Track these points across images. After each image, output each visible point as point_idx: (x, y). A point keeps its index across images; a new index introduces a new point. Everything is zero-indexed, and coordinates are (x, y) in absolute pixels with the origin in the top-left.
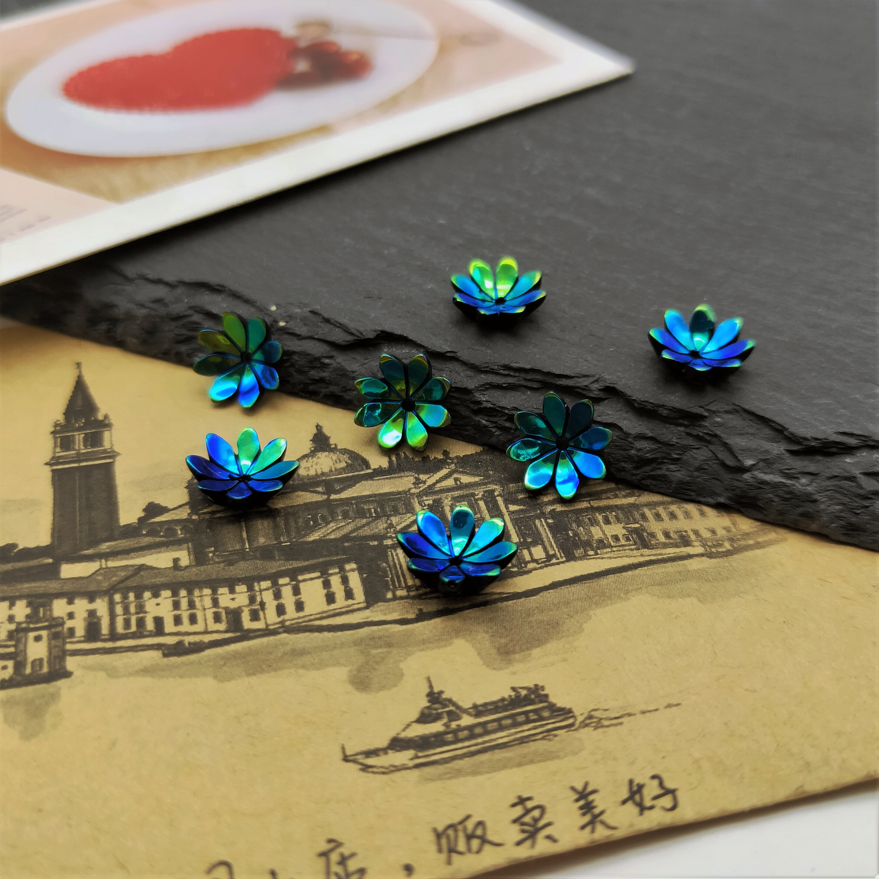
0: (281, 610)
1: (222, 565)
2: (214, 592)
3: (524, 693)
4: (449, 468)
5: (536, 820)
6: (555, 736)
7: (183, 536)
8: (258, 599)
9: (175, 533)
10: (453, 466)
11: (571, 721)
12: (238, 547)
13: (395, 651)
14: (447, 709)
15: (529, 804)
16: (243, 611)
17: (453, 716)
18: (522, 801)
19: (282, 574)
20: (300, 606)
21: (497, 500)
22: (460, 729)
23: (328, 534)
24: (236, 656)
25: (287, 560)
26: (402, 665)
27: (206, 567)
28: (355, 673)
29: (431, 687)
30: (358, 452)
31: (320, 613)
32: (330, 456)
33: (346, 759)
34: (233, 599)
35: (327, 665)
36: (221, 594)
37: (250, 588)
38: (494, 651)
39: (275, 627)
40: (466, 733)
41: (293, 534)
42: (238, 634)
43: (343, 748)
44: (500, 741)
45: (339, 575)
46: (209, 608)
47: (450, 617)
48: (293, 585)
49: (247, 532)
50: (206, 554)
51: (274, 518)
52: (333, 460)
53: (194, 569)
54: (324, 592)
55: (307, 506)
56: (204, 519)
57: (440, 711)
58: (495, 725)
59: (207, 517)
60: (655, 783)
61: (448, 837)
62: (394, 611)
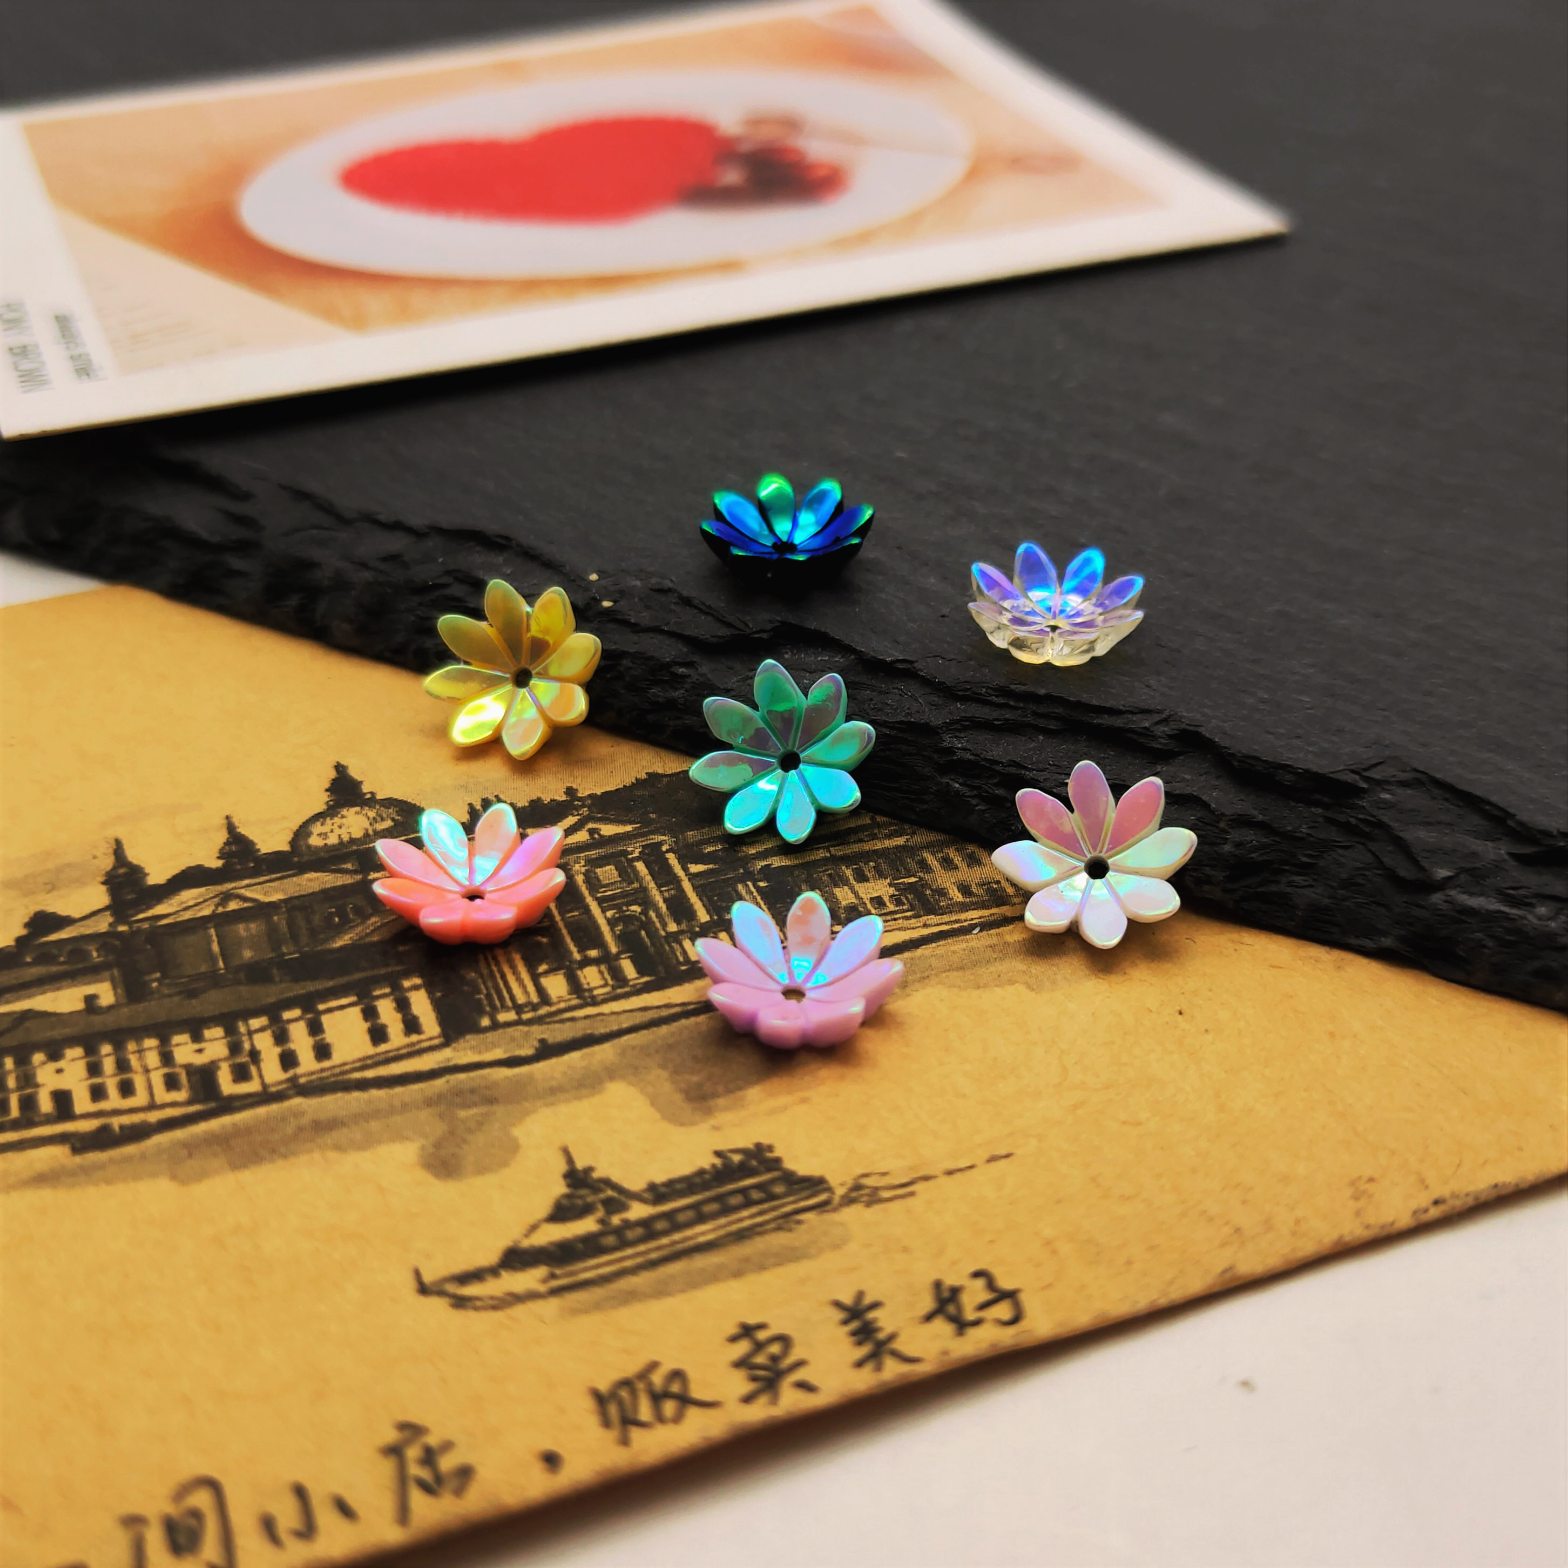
0: (288, 1060)
1: (176, 999)
2: (164, 1041)
3: (737, 1158)
4: (577, 815)
5: (775, 1359)
6: (799, 1222)
7: (101, 959)
8: (247, 1046)
9: (85, 955)
10: (585, 811)
11: (823, 1197)
12: (203, 969)
13: (499, 1110)
14: (602, 1196)
15: (762, 1335)
16: (218, 1068)
17: (613, 1206)
18: (747, 1331)
19: (289, 1004)
20: (323, 1051)
21: (667, 859)
22: (627, 1224)
23: (367, 935)
24: (210, 1140)
25: (296, 980)
26: (517, 1132)
27: (146, 1004)
28: (431, 1150)
29: (570, 1161)
30: (413, 802)
31: (360, 1060)
32: (364, 812)
33: (424, 1289)
34: (200, 1051)
35: (379, 1142)
36: (178, 1045)
37: (230, 1031)
38: (678, 1098)
39: (280, 1087)
40: (639, 1231)
41: (304, 939)
42: (213, 1105)
43: (417, 1274)
44: (702, 1239)
45: (392, 997)
46: (157, 1069)
47: (597, 1048)
48: (308, 1019)
49: (219, 943)
50: (146, 984)
51: (268, 917)
52: (369, 818)
53: (125, 1010)
54: (366, 1025)
55: (327, 895)
56: (139, 930)
57: (590, 1199)
58: (690, 1214)
59: (146, 926)
60: (980, 1283)
61: (620, 1403)
62: (494, 1045)
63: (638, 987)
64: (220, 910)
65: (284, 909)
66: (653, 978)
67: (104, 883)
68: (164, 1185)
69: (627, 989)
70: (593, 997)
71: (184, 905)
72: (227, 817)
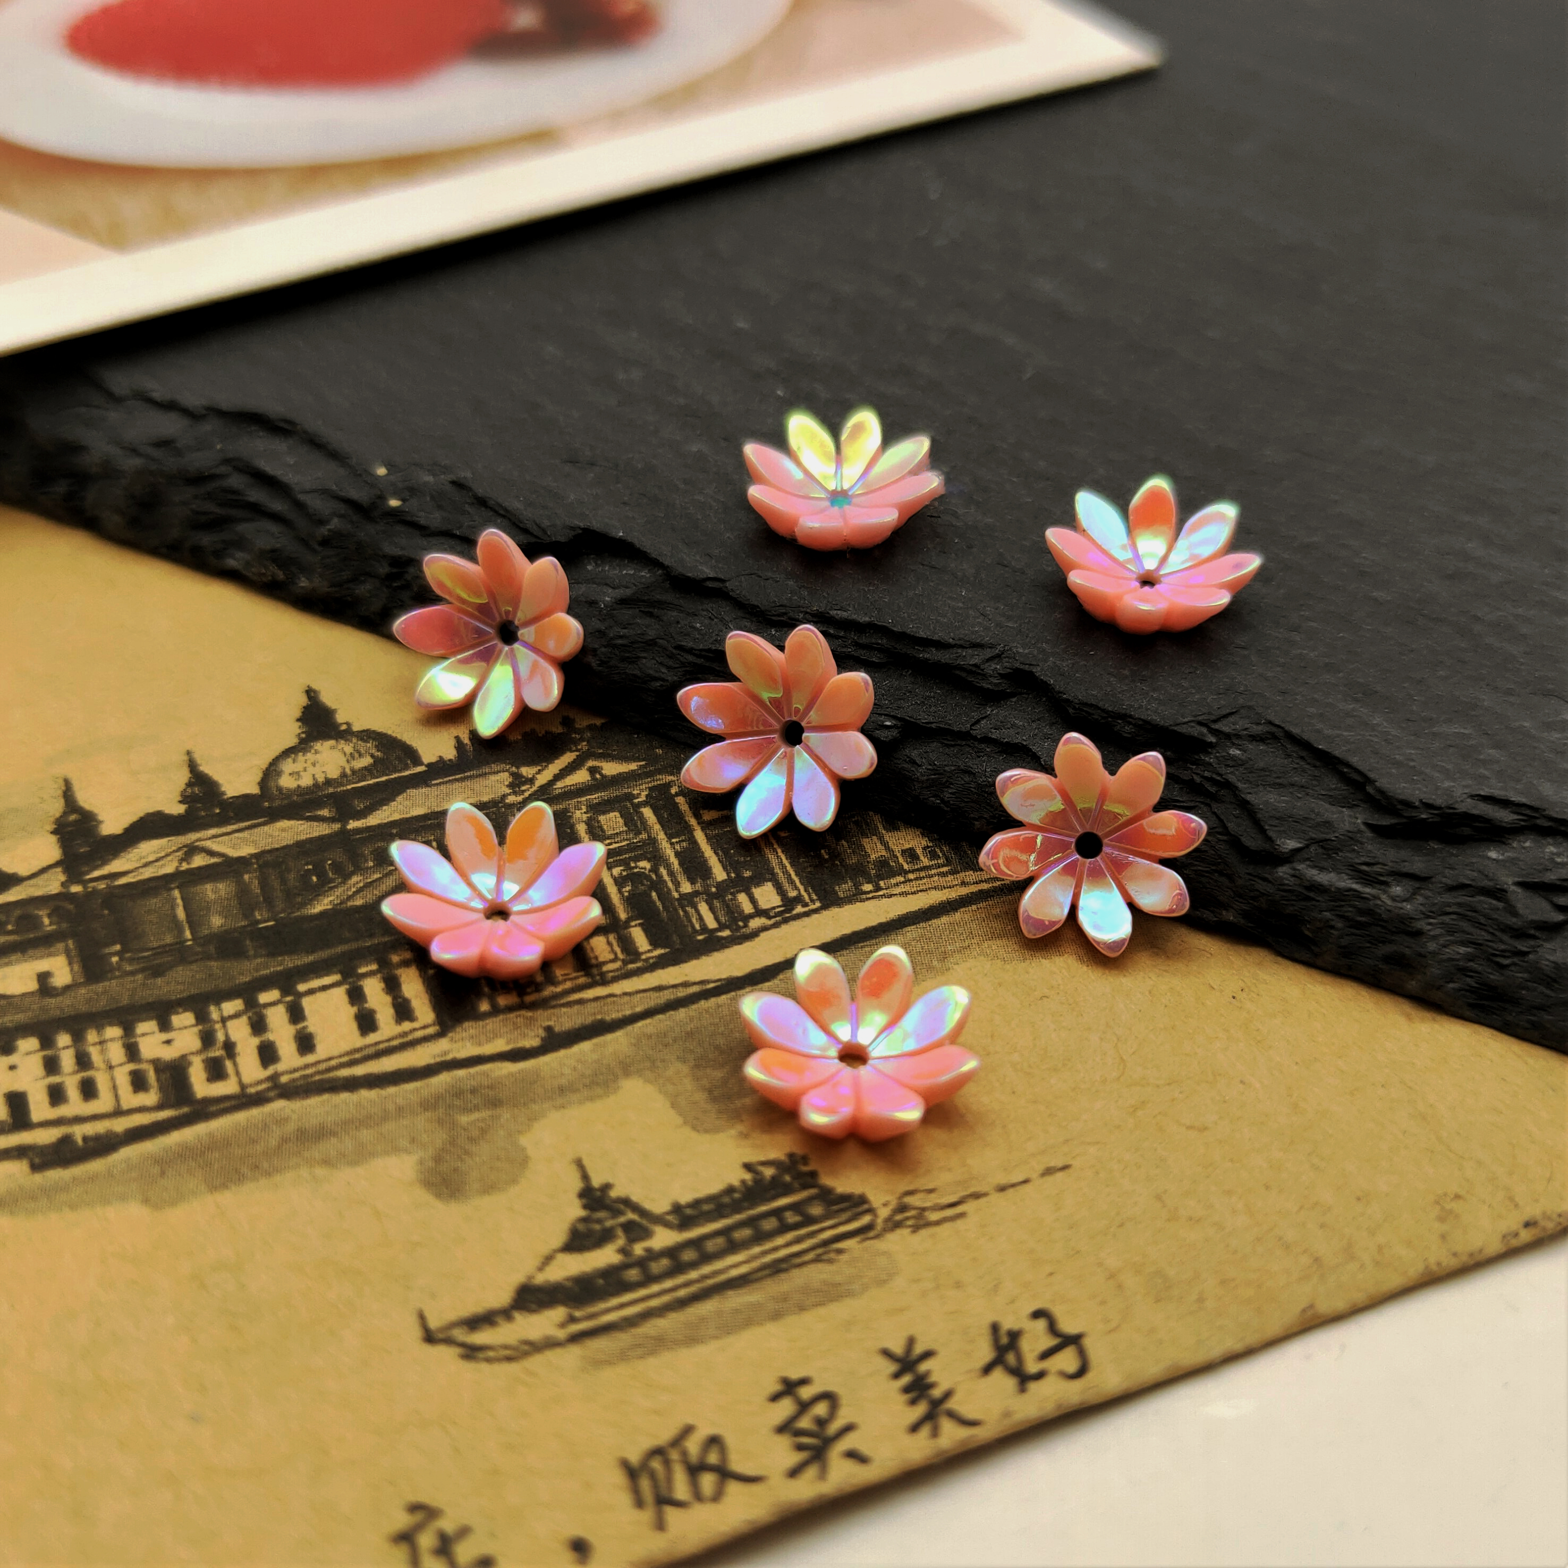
0: (268, 1054)
1: (140, 977)
2: (129, 1030)
3: (769, 1172)
4: (576, 750)
5: (821, 1422)
6: (840, 1251)
7: (54, 927)
8: (220, 1037)
9: (35, 922)
10: (584, 745)
11: (866, 1219)
12: (169, 939)
13: (505, 1114)
14: (622, 1219)
15: (806, 1393)
16: (190, 1064)
17: (635, 1232)
18: (789, 1387)
19: (265, 984)
20: (305, 1043)
21: (676, 805)
22: (652, 1255)
23: (350, 898)
24: (185, 1153)
25: (272, 954)
26: (524, 1141)
27: (107, 983)
28: (431, 1164)
29: (585, 1177)
30: (394, 735)
31: (347, 1054)
32: (340, 747)
33: (430, 1337)
34: (168, 1042)
35: (373, 1155)
36: (143, 1035)
37: (202, 1017)
38: (701, 1097)
39: (260, 1087)
40: (665, 1262)
41: (279, 905)
42: (185, 1110)
43: (422, 1317)
44: (734, 1273)
45: (379, 976)
46: (121, 1065)
47: (609, 1037)
48: (288, 1002)
49: (185, 908)
50: (106, 958)
51: (238, 875)
52: (345, 754)
53: (83, 991)
54: (353, 1010)
55: (302, 848)
56: (95, 891)
57: (609, 1223)
58: (720, 1241)
59: (102, 886)
60: (1041, 1324)
61: (653, 1476)
62: (496, 1035)
63: (651, 961)
64: (185, 866)
65: (255, 866)
66: (667, 950)
67: (54, 832)
68: (135, 1210)
69: (639, 964)
70: (602, 975)
71: (144, 861)
72: (188, 753)
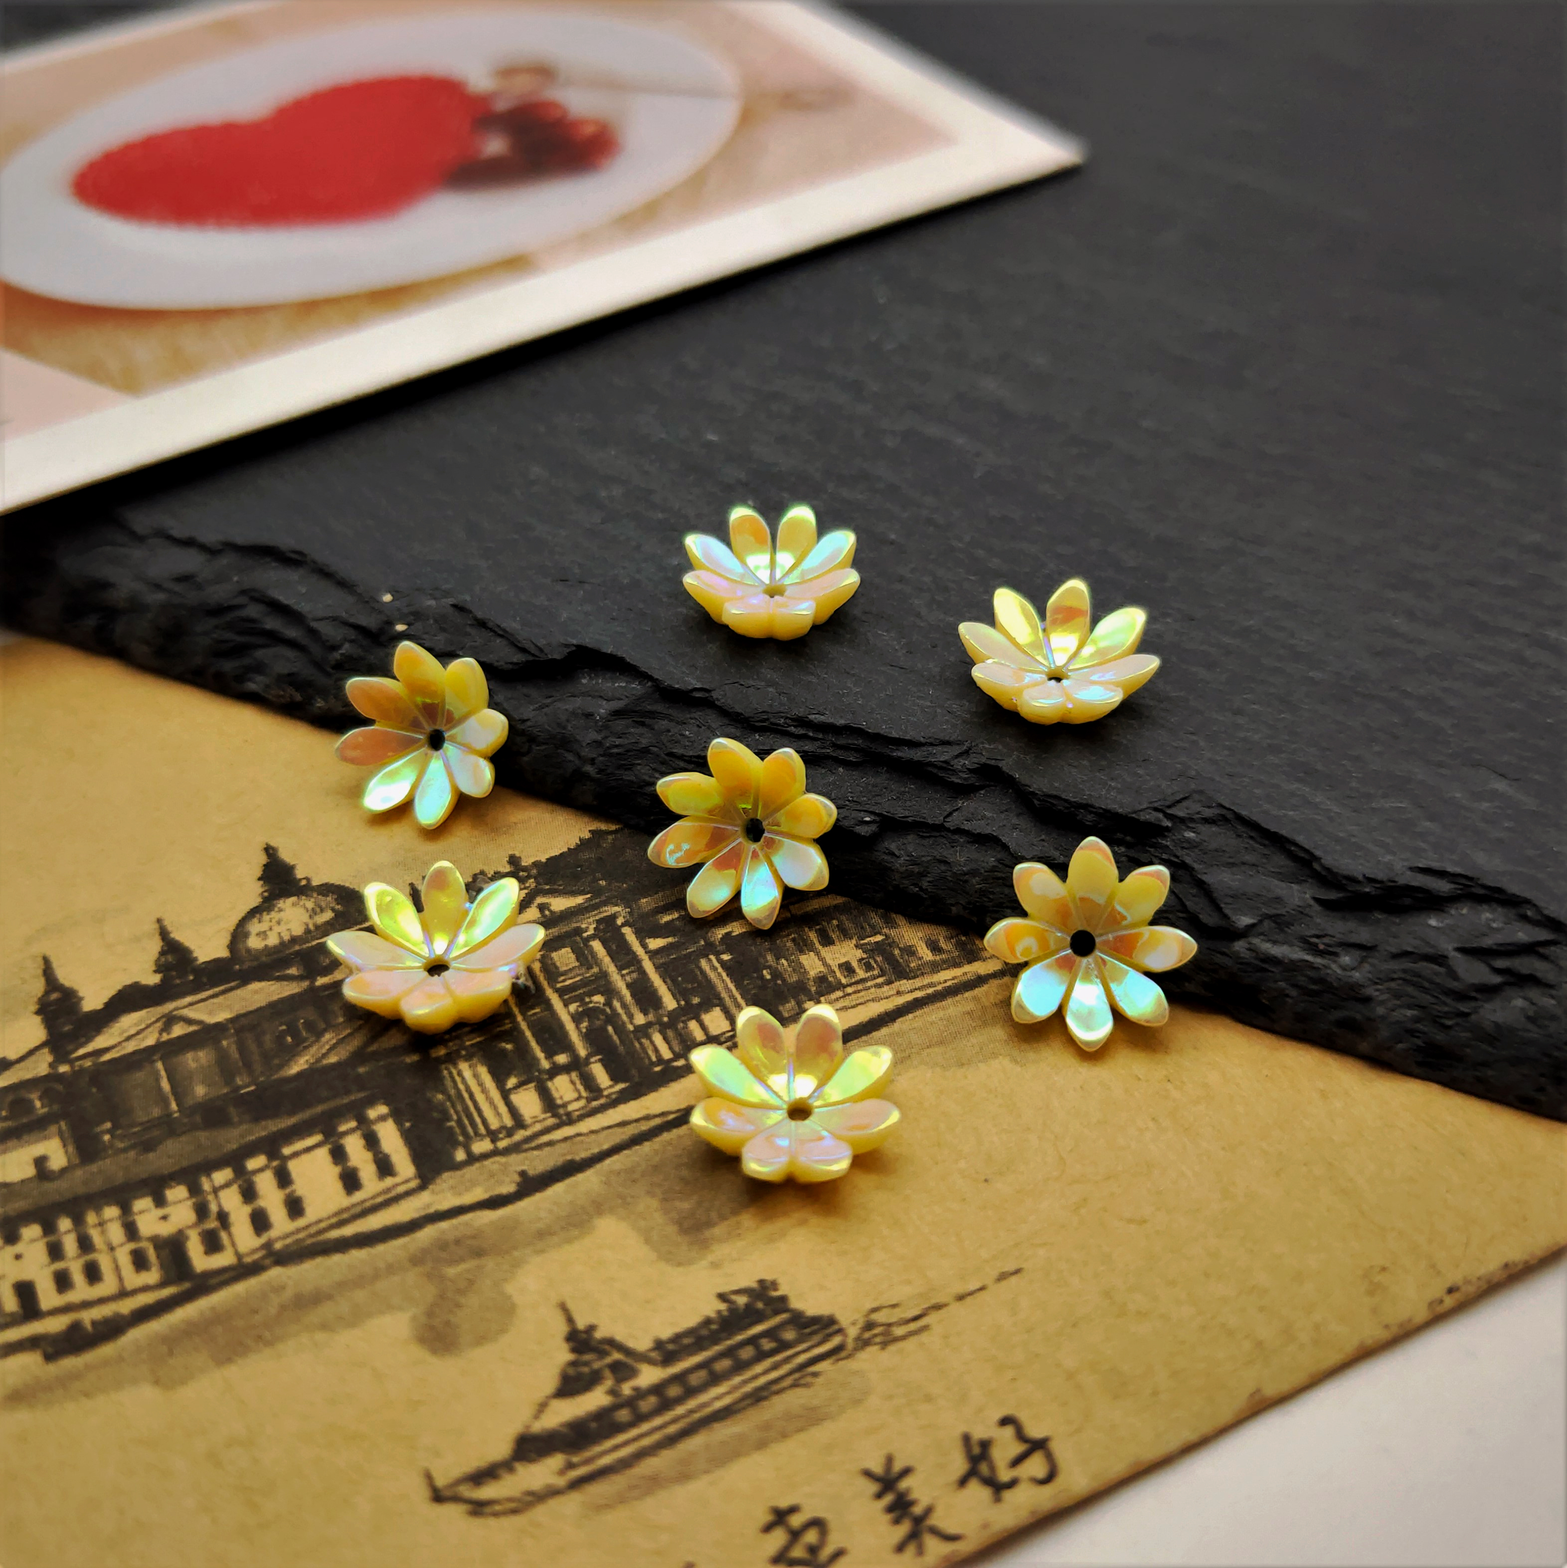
0: (260, 1222)
1: (132, 1154)
2: (126, 1209)
3: (742, 1300)
4: (525, 889)
5: (813, 1550)
6: (815, 1375)
7: (45, 1110)
8: (214, 1208)
9: (28, 1106)
10: (532, 882)
11: (836, 1341)
12: (156, 1112)
13: (489, 1263)
14: (608, 1360)
15: (796, 1521)
16: (187, 1238)
17: (622, 1371)
18: (780, 1516)
19: (251, 1150)
20: (295, 1207)
21: (623, 935)
22: (640, 1394)
23: (324, 1056)
24: (190, 1330)
25: (256, 1119)
26: (510, 1288)
27: (101, 1163)
28: (424, 1320)
29: (570, 1320)
30: (351, 887)
31: (337, 1214)
32: (302, 903)
33: (438, 1497)
34: (164, 1218)
35: (368, 1315)
36: (141, 1212)
37: (195, 1190)
38: (672, 1229)
39: (256, 1256)
40: (652, 1400)
41: (258, 1068)
42: (187, 1286)
43: (429, 1477)
44: (718, 1405)
45: (359, 1132)
46: (121, 1245)
47: (580, 1177)
48: (275, 1167)
49: (169, 1079)
50: (98, 1137)
51: (217, 1043)
52: (307, 910)
53: (79, 1172)
54: (337, 1170)
55: (275, 1009)
56: (82, 1069)
57: (597, 1365)
58: (703, 1374)
59: (88, 1063)
60: (1010, 1431)
62: (472, 1184)
63: (613, 1097)
64: (165, 1037)
65: (232, 1031)
66: (627, 1084)
67: (37, 1013)
68: (147, 1392)
69: (602, 1101)
70: (568, 1114)
71: (126, 1035)
72: (159, 921)
